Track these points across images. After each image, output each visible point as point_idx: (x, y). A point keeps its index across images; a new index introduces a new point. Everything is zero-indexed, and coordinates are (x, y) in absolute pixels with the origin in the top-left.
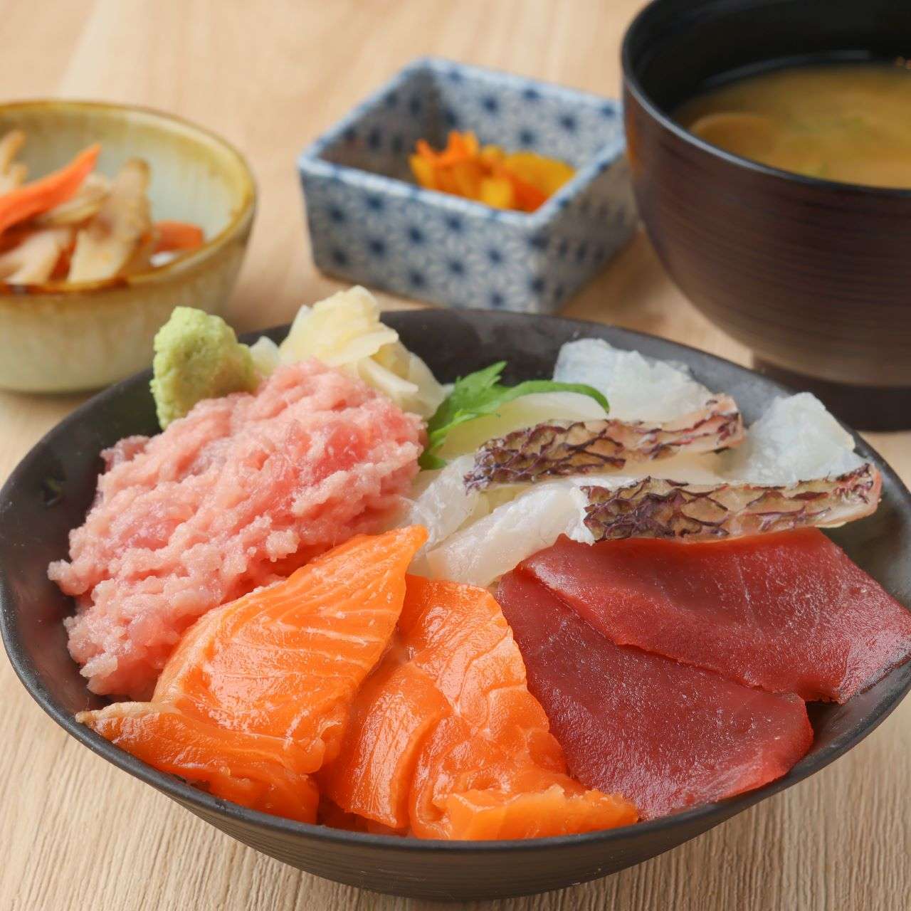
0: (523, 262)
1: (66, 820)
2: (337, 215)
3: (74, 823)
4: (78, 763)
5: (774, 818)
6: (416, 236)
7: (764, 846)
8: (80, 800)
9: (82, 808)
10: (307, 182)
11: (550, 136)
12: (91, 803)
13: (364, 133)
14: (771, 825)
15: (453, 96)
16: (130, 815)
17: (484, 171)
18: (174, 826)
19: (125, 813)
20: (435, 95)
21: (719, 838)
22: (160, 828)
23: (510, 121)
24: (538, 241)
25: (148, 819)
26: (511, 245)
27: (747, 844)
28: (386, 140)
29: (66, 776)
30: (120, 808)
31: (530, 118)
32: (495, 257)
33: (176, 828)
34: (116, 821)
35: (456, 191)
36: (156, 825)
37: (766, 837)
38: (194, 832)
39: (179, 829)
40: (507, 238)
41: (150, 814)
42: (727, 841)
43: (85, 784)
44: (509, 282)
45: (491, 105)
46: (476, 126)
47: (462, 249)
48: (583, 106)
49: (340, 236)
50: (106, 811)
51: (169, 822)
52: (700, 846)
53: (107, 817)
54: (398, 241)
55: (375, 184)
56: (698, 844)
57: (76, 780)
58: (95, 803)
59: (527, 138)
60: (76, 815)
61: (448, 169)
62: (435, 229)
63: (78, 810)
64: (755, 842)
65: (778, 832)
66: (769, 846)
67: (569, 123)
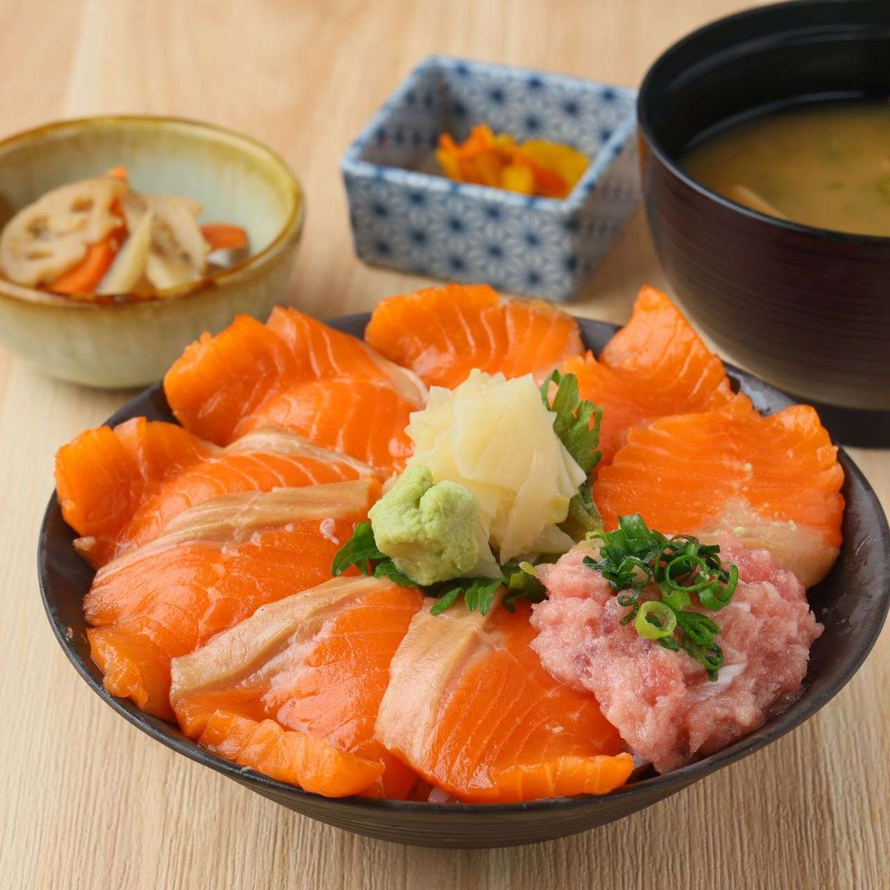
0: (558, 244)
1: (187, 824)
2: (380, 211)
3: (195, 824)
4: (189, 769)
5: (819, 771)
6: (456, 225)
7: (814, 799)
8: (197, 803)
9: (200, 812)
10: (349, 181)
11: (554, 121)
12: (207, 806)
13: (391, 132)
14: (817, 779)
15: (462, 90)
16: (244, 815)
17: (504, 160)
18: (285, 821)
19: (240, 813)
20: (444, 89)
21: (772, 794)
22: (273, 825)
23: (516, 109)
24: (572, 224)
25: (261, 817)
26: (547, 229)
27: (799, 799)
28: (408, 135)
29: (180, 782)
30: (234, 808)
31: (535, 105)
32: (532, 240)
33: (287, 824)
34: (232, 821)
35: (481, 181)
36: (269, 822)
37: (814, 791)
38: (304, 826)
39: (290, 824)
40: (543, 223)
41: (262, 812)
42: (780, 798)
43: (199, 787)
44: (546, 261)
45: (498, 96)
46: (484, 116)
47: (500, 234)
48: (584, 92)
49: (383, 229)
50: (222, 812)
51: (280, 819)
52: (757, 804)
53: (224, 818)
54: (438, 231)
55: (416, 181)
56: (755, 803)
57: (190, 785)
58: (210, 806)
59: (533, 124)
60: (196, 817)
61: (471, 160)
62: (474, 218)
63: (196, 812)
64: (805, 797)
65: (824, 786)
66: (818, 800)
67: (572, 109)
